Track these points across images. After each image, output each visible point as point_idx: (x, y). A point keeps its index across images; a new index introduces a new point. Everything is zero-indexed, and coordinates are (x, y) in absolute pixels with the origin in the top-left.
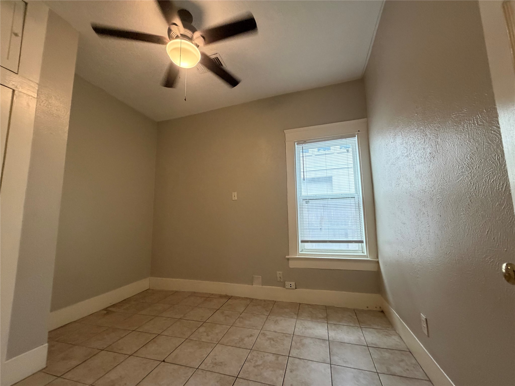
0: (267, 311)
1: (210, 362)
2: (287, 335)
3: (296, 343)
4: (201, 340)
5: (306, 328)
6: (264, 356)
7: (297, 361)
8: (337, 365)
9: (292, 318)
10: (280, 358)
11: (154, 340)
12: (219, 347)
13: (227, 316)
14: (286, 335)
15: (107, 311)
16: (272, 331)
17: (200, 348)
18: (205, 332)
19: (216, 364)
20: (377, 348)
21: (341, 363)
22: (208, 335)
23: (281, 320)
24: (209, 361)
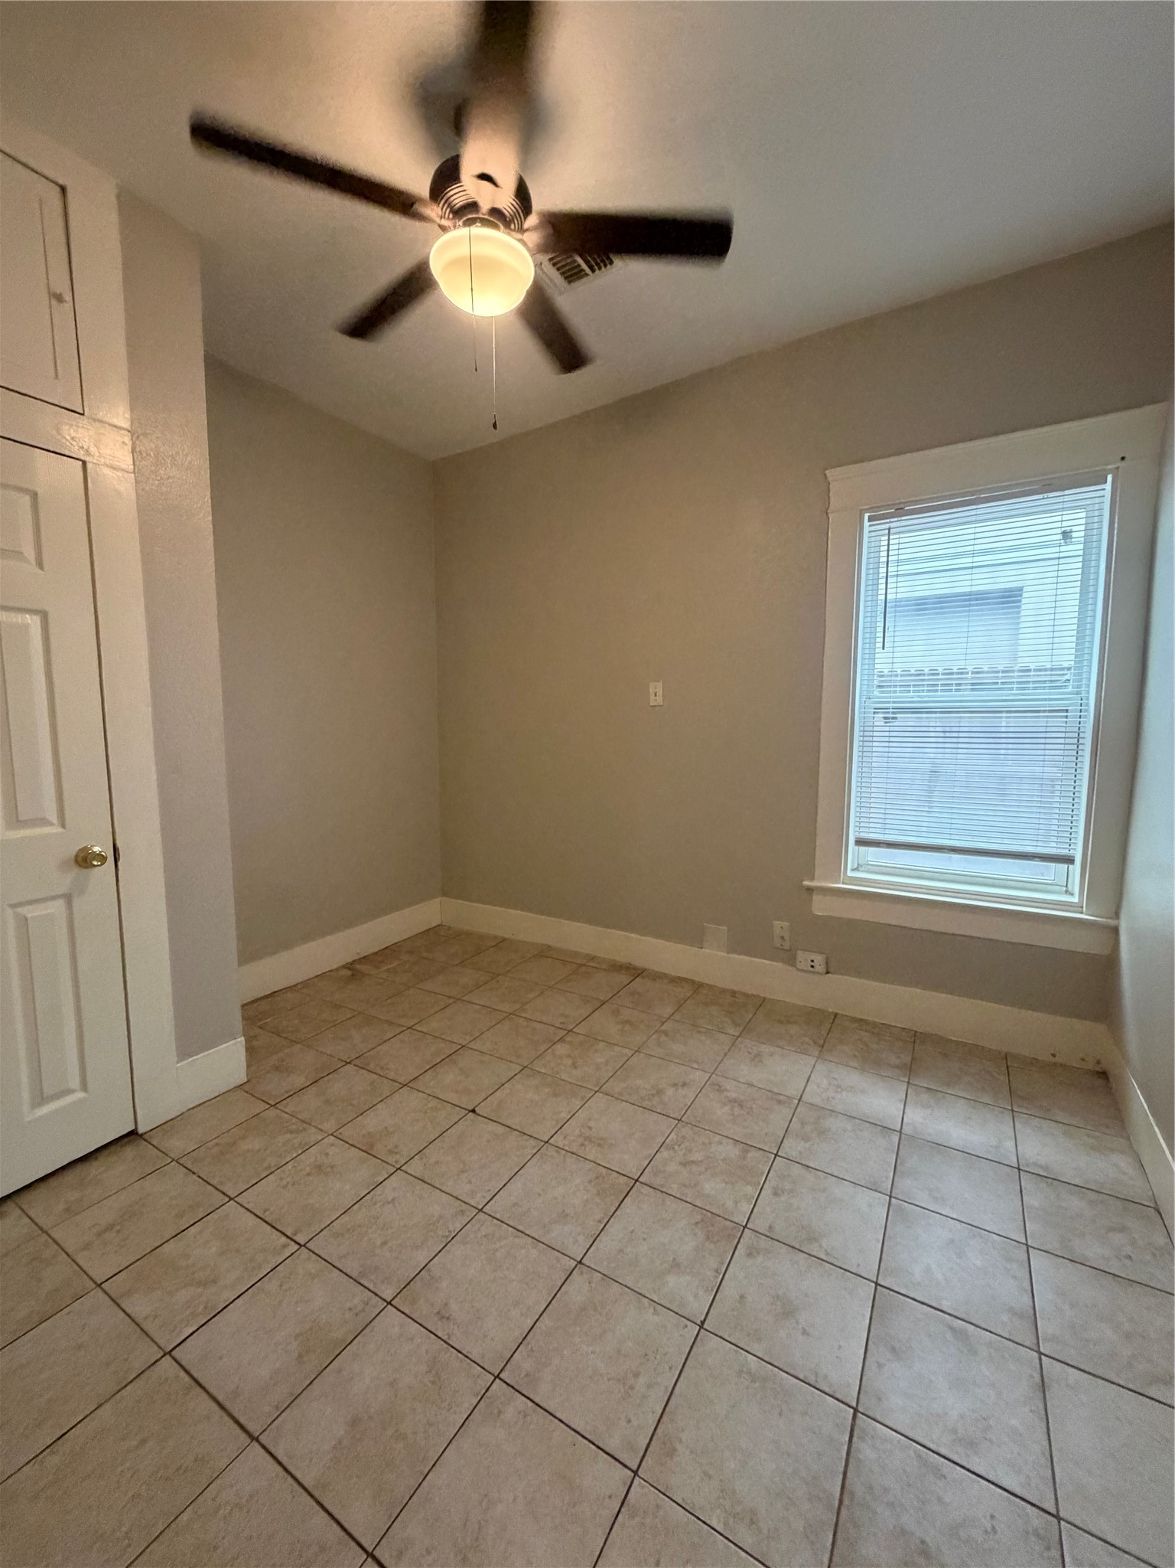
0: (736, 1025)
1: (577, 1132)
2: (781, 1098)
3: (803, 1124)
4: (558, 1076)
5: (839, 1086)
6: (710, 1143)
7: (797, 1170)
8: (910, 1201)
9: (804, 1052)
10: (753, 1154)
11: (454, 1056)
12: (600, 1100)
13: (627, 1022)
14: (778, 1099)
15: (354, 971)
16: (741, 1080)
17: (555, 1095)
18: (569, 1056)
19: (589, 1139)
20: (1048, 1179)
21: (922, 1198)
22: (575, 1066)
23: (771, 1055)
24: (573, 1129)
